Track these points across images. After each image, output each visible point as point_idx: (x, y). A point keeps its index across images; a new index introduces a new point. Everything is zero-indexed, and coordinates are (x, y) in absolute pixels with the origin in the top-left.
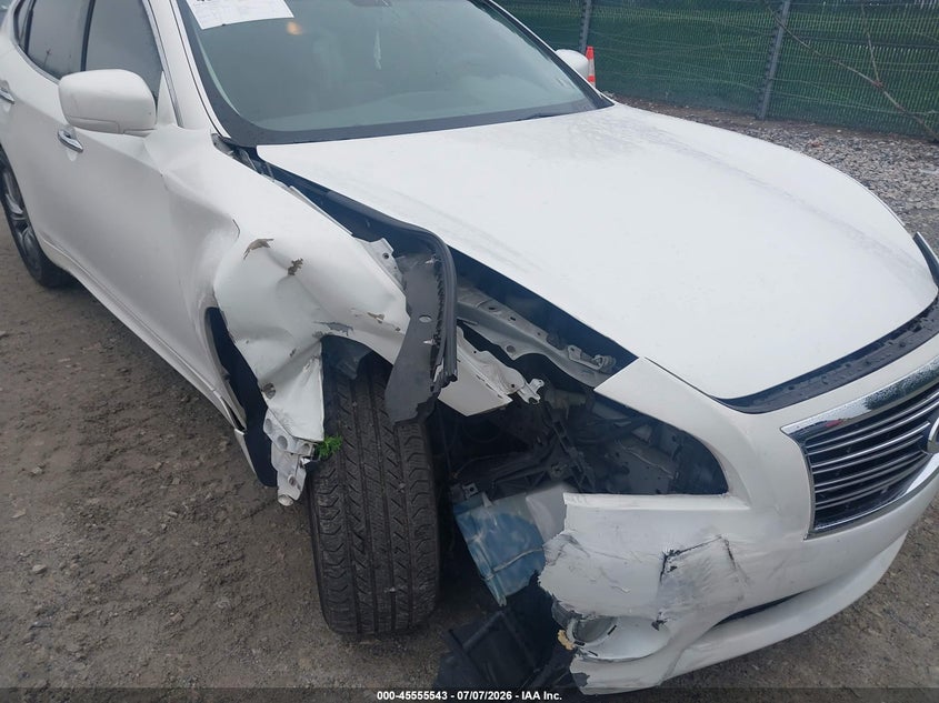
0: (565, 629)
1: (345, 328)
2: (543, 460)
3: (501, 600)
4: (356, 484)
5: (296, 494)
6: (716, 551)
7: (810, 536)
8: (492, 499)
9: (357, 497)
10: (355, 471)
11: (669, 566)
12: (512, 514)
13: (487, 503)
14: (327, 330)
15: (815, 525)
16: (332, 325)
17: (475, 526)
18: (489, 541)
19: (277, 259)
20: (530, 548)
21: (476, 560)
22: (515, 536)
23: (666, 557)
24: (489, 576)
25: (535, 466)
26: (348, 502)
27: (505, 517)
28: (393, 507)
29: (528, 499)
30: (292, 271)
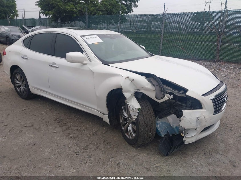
0: (182, 133)
1: (139, 90)
2: (170, 110)
3: (163, 135)
4: (145, 115)
5: (136, 118)
6: (203, 117)
7: (214, 114)
8: (160, 119)
9: (145, 117)
10: (144, 113)
11: (198, 119)
12: (163, 122)
13: (159, 120)
14: (136, 91)
15: (214, 113)
16: (137, 90)
17: (157, 124)
18: (160, 126)
19: (130, 80)
20: (166, 127)
21: (159, 130)
22: (164, 125)
23: (197, 118)
24: (161, 132)
25: (169, 111)
26: (144, 118)
27: (162, 122)
28: (150, 119)
29: (167, 117)
30: (132, 81)
